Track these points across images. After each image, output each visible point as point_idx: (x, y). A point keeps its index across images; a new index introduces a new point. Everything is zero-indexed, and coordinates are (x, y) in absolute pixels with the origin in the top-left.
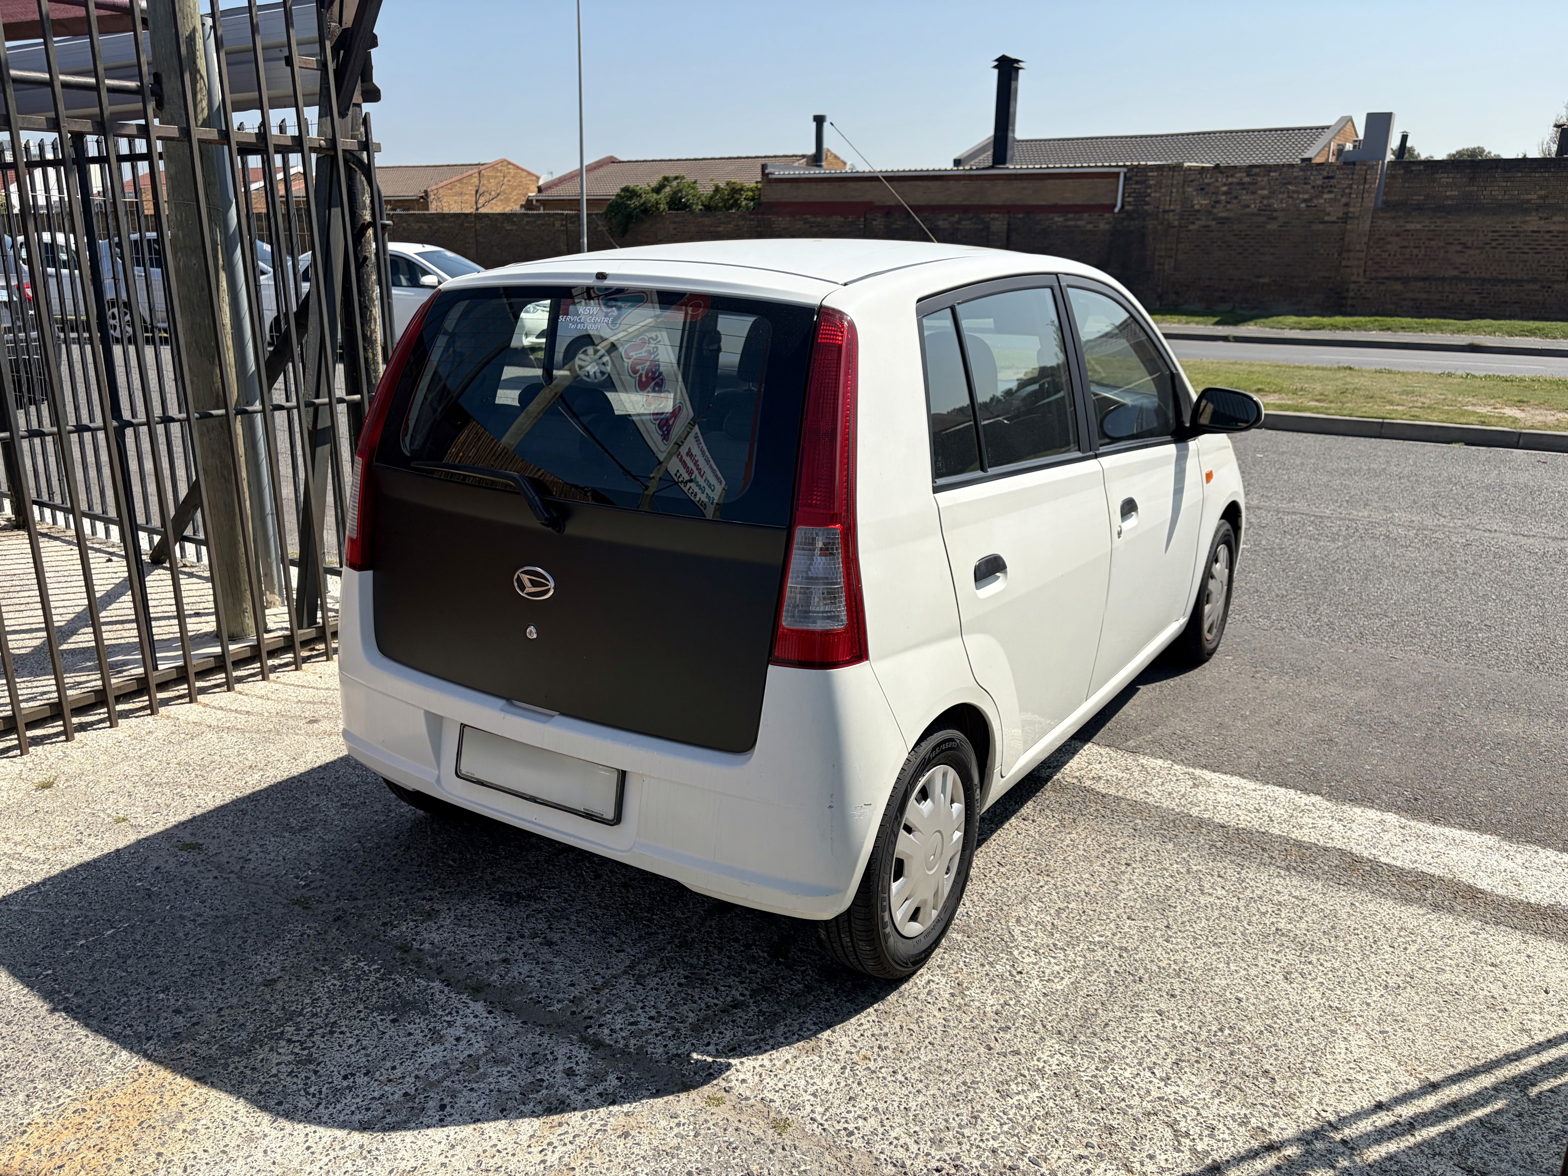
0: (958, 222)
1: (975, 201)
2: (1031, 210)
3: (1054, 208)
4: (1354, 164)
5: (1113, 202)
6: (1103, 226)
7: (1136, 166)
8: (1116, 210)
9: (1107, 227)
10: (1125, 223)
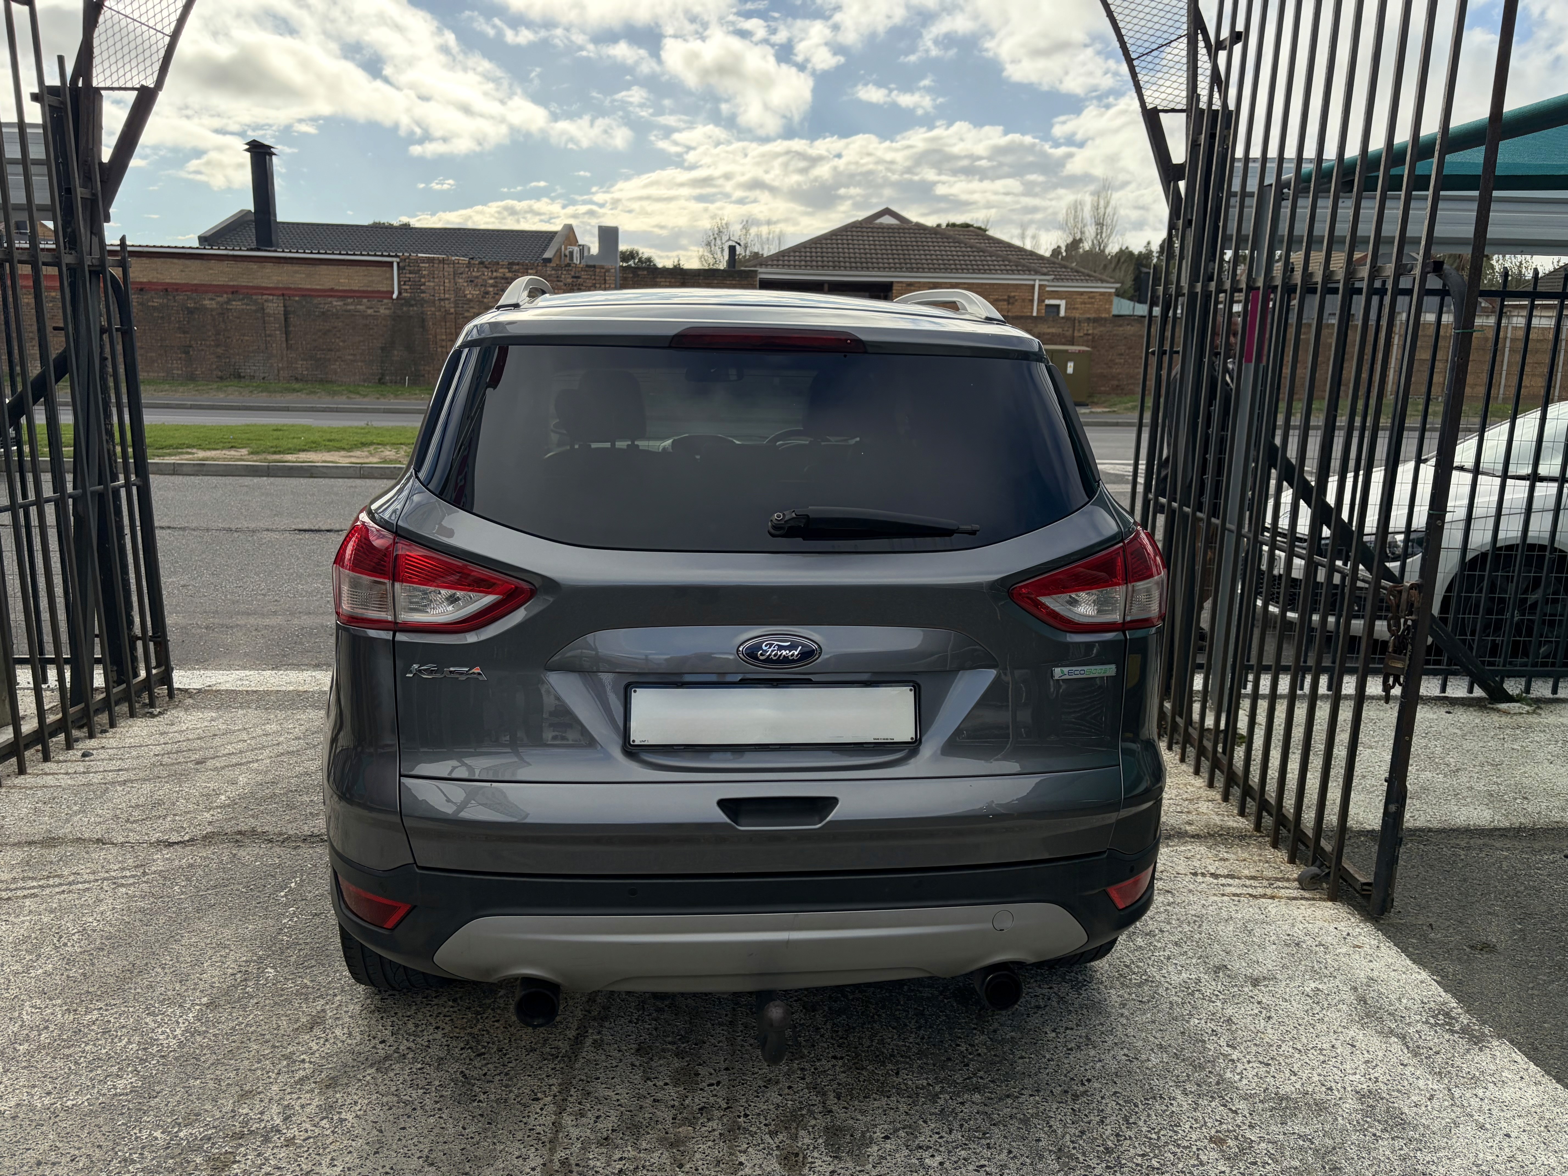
0: (228, 302)
1: (243, 281)
2: (308, 294)
3: (331, 293)
4: (594, 266)
5: (389, 289)
6: (382, 311)
7: (408, 257)
8: (395, 296)
9: (387, 312)
10: (405, 309)
